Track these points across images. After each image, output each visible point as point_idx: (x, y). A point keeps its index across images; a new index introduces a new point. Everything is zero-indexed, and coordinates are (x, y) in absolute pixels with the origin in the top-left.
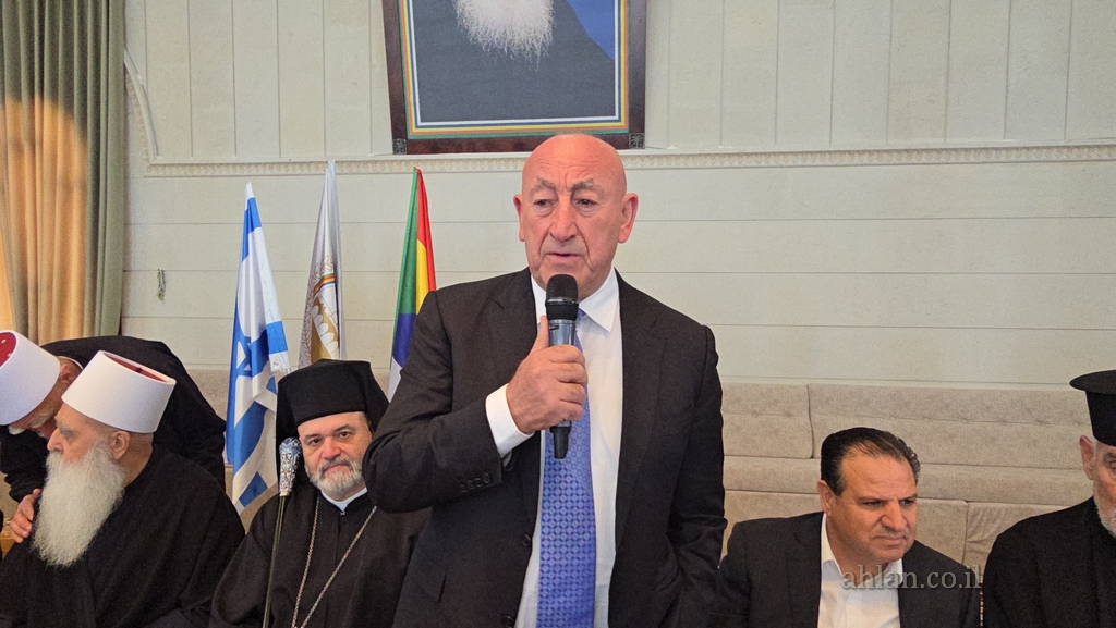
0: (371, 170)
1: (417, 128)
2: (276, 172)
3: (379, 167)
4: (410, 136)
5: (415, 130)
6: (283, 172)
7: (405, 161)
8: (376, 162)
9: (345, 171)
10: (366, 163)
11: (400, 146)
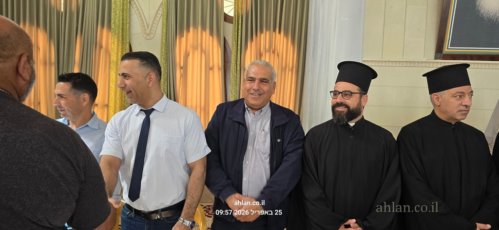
0: (424, 65)
1: (448, 49)
2: (380, 65)
3: (427, 65)
4: (444, 52)
5: (446, 50)
6: (384, 65)
7: (440, 62)
8: (427, 62)
9: (412, 65)
10: (422, 62)
11: (439, 56)
